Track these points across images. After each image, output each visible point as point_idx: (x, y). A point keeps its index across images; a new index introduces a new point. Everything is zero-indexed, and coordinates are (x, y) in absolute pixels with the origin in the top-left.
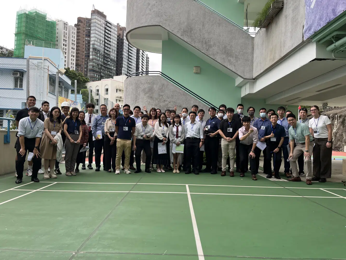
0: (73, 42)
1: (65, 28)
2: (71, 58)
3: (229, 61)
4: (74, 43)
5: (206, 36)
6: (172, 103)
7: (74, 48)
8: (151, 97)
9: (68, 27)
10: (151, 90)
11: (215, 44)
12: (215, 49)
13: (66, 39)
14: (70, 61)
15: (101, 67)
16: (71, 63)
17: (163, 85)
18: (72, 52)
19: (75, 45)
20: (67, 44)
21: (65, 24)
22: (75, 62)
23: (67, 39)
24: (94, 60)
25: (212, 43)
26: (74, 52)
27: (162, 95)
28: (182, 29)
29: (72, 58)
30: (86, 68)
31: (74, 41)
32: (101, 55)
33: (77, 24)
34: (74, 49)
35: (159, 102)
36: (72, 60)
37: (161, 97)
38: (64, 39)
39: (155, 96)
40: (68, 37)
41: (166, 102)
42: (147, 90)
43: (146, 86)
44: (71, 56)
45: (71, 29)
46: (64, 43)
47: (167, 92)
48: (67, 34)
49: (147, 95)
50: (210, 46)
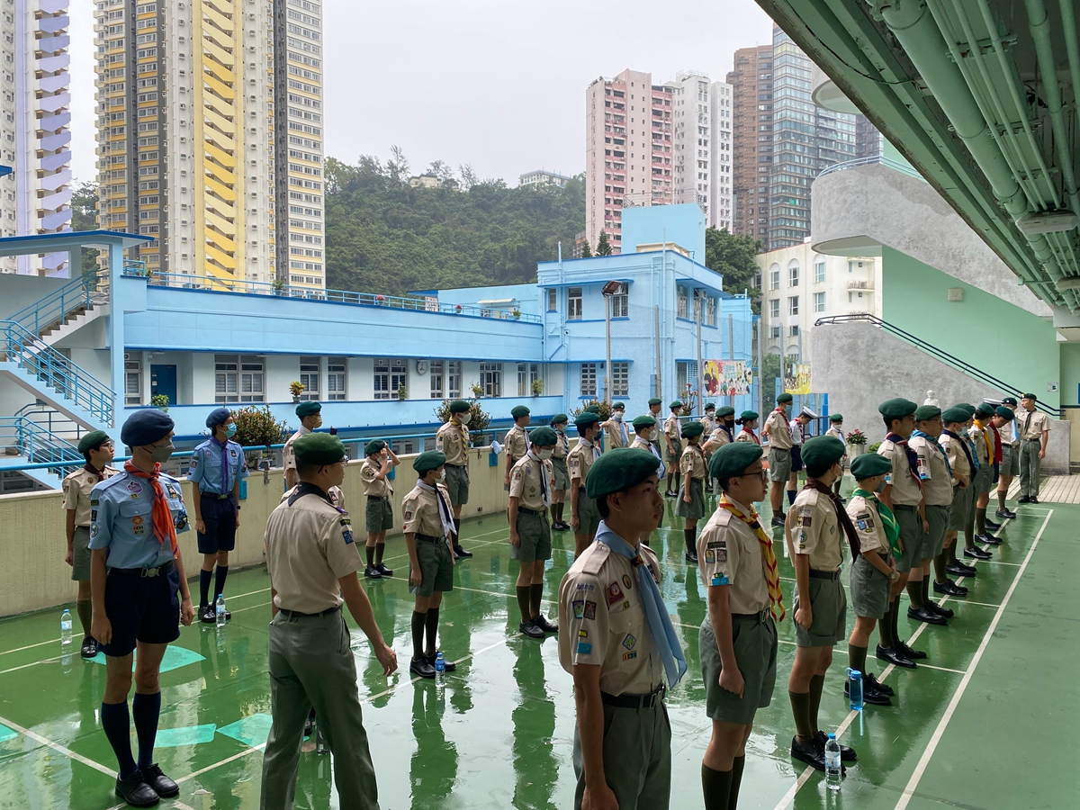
0: (725, 129)
1: (703, 94)
2: (720, 174)
3: (1005, 286)
4: (727, 130)
5: (954, 244)
6: (890, 370)
7: (728, 145)
8: (854, 361)
9: (709, 90)
10: (853, 348)
11: (972, 257)
12: (974, 266)
13: (705, 126)
14: (719, 185)
15: (807, 186)
16: (722, 189)
17: (875, 339)
18: (722, 159)
19: (731, 136)
20: (709, 139)
21: (703, 83)
22: (730, 186)
23: (708, 125)
24: (785, 169)
25: (967, 255)
26: (728, 156)
27: (873, 356)
28: (907, 236)
29: (725, 174)
30: (763, 195)
31: (727, 124)
32: (806, 149)
33: (732, 70)
34: (728, 149)
35: (867, 368)
36: (722, 180)
37: (871, 360)
38: (701, 125)
39: (862, 357)
40: (709, 116)
41: (881, 369)
42: (846, 348)
43: (845, 341)
44: (719, 168)
45: (719, 93)
46: (700, 136)
47: (882, 350)
48: (709, 110)
49: (847, 357)
50: (962, 262)
